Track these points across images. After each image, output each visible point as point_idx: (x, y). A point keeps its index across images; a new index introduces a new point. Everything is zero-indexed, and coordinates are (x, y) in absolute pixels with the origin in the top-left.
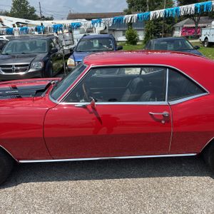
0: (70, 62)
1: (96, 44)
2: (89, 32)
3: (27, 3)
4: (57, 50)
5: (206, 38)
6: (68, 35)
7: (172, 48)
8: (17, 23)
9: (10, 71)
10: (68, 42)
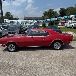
0: (26, 31)
1: (33, 27)
2: (31, 24)
3: (10, 14)
4: (22, 29)
5: (66, 26)
6: (25, 24)
7: (53, 28)
8: (10, 21)
9: (11, 34)
10: (25, 27)
